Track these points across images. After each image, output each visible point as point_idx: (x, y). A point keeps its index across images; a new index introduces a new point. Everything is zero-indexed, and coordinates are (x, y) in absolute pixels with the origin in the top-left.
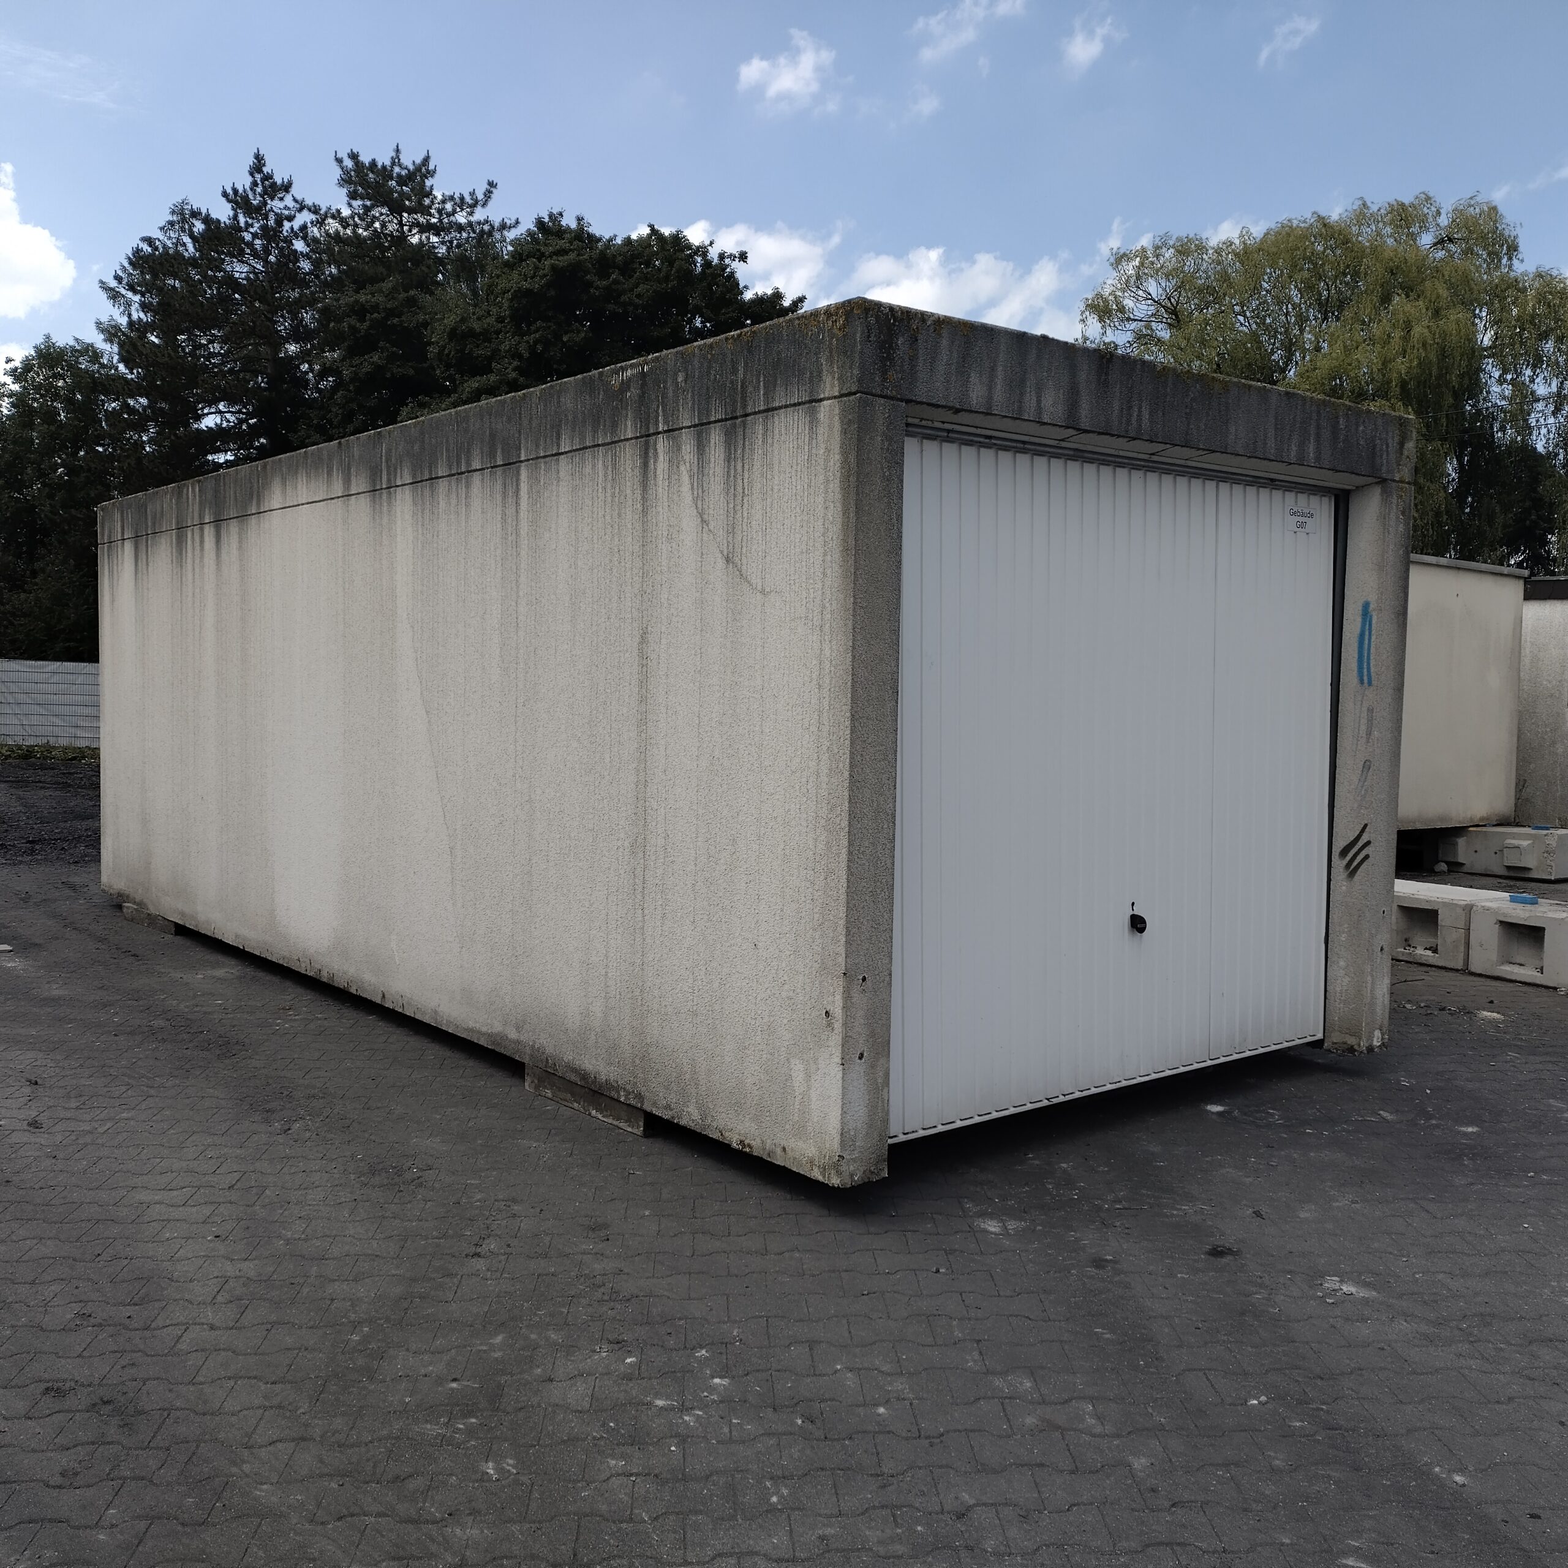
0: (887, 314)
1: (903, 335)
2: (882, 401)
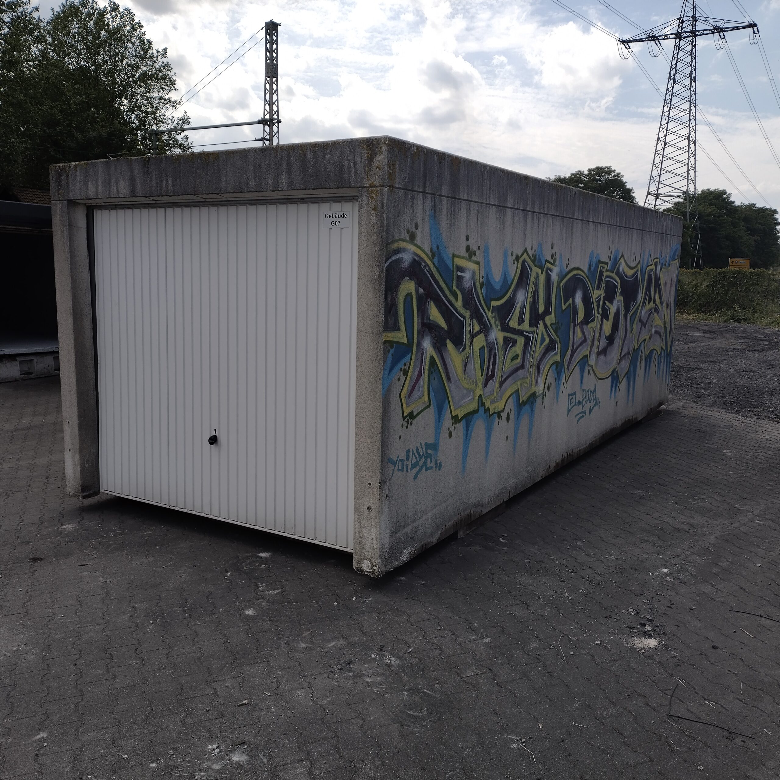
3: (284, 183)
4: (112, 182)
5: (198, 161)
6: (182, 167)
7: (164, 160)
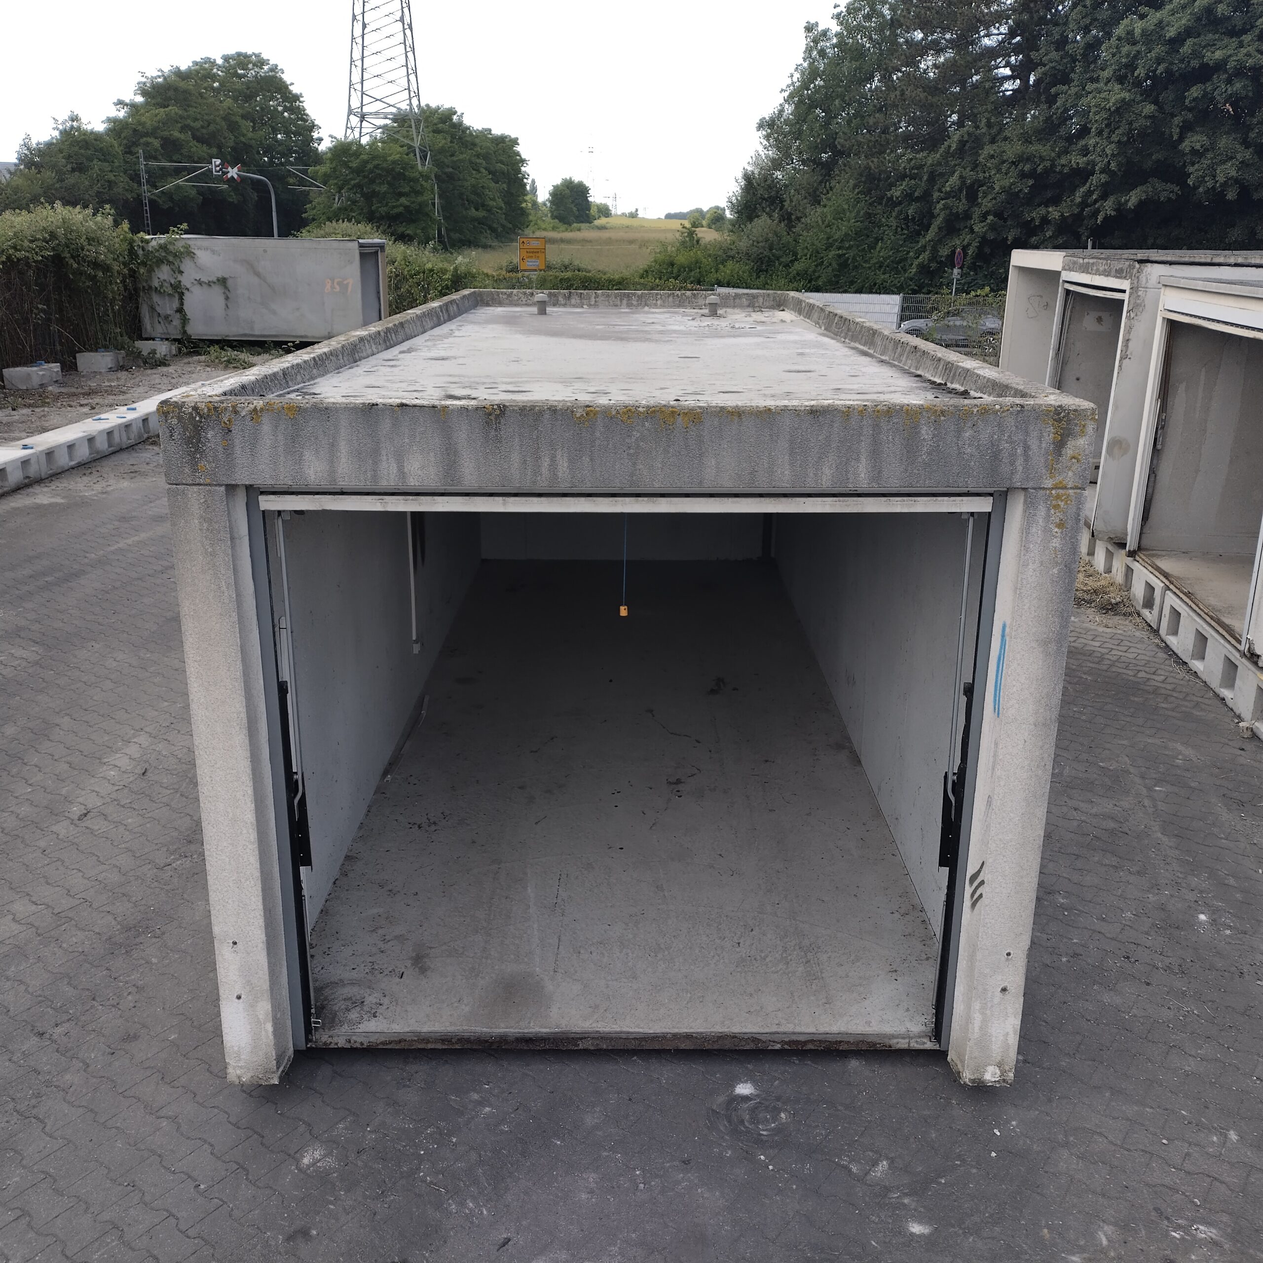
0: (191, 414)
1: (213, 429)
2: (195, 488)
3: (863, 475)
4: (384, 453)
5: (643, 426)
6: (598, 434)
7: (547, 416)
